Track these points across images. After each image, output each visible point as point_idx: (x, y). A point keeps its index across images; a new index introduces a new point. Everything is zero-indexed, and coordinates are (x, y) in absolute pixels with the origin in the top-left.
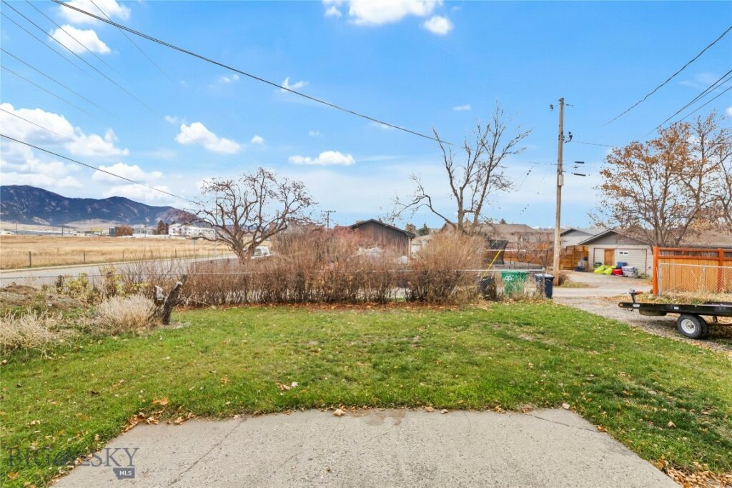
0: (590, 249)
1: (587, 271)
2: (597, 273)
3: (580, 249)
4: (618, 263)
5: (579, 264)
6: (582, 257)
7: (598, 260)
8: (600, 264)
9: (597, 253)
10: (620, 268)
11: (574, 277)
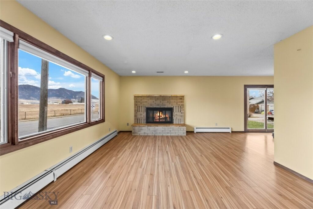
0: (260, 105)
1: (259, 113)
2: (262, 114)
3: (256, 105)
4: (270, 110)
5: (256, 111)
6: (257, 108)
7: (262, 109)
8: (264, 111)
9: (262, 107)
10: (271, 112)
11: (254, 115)
